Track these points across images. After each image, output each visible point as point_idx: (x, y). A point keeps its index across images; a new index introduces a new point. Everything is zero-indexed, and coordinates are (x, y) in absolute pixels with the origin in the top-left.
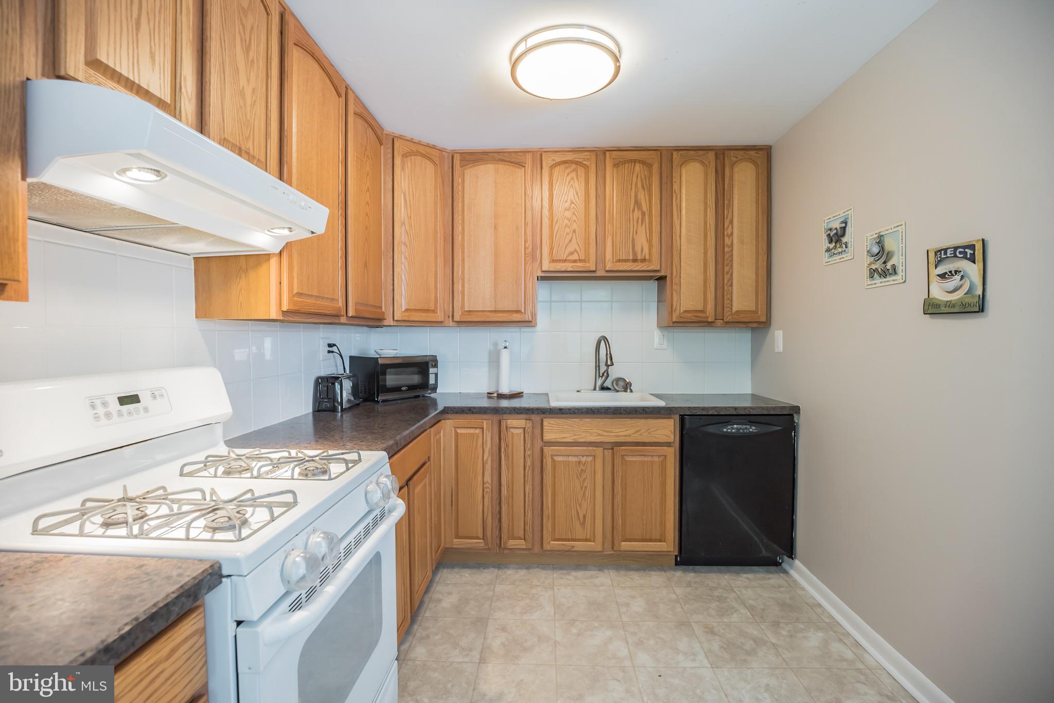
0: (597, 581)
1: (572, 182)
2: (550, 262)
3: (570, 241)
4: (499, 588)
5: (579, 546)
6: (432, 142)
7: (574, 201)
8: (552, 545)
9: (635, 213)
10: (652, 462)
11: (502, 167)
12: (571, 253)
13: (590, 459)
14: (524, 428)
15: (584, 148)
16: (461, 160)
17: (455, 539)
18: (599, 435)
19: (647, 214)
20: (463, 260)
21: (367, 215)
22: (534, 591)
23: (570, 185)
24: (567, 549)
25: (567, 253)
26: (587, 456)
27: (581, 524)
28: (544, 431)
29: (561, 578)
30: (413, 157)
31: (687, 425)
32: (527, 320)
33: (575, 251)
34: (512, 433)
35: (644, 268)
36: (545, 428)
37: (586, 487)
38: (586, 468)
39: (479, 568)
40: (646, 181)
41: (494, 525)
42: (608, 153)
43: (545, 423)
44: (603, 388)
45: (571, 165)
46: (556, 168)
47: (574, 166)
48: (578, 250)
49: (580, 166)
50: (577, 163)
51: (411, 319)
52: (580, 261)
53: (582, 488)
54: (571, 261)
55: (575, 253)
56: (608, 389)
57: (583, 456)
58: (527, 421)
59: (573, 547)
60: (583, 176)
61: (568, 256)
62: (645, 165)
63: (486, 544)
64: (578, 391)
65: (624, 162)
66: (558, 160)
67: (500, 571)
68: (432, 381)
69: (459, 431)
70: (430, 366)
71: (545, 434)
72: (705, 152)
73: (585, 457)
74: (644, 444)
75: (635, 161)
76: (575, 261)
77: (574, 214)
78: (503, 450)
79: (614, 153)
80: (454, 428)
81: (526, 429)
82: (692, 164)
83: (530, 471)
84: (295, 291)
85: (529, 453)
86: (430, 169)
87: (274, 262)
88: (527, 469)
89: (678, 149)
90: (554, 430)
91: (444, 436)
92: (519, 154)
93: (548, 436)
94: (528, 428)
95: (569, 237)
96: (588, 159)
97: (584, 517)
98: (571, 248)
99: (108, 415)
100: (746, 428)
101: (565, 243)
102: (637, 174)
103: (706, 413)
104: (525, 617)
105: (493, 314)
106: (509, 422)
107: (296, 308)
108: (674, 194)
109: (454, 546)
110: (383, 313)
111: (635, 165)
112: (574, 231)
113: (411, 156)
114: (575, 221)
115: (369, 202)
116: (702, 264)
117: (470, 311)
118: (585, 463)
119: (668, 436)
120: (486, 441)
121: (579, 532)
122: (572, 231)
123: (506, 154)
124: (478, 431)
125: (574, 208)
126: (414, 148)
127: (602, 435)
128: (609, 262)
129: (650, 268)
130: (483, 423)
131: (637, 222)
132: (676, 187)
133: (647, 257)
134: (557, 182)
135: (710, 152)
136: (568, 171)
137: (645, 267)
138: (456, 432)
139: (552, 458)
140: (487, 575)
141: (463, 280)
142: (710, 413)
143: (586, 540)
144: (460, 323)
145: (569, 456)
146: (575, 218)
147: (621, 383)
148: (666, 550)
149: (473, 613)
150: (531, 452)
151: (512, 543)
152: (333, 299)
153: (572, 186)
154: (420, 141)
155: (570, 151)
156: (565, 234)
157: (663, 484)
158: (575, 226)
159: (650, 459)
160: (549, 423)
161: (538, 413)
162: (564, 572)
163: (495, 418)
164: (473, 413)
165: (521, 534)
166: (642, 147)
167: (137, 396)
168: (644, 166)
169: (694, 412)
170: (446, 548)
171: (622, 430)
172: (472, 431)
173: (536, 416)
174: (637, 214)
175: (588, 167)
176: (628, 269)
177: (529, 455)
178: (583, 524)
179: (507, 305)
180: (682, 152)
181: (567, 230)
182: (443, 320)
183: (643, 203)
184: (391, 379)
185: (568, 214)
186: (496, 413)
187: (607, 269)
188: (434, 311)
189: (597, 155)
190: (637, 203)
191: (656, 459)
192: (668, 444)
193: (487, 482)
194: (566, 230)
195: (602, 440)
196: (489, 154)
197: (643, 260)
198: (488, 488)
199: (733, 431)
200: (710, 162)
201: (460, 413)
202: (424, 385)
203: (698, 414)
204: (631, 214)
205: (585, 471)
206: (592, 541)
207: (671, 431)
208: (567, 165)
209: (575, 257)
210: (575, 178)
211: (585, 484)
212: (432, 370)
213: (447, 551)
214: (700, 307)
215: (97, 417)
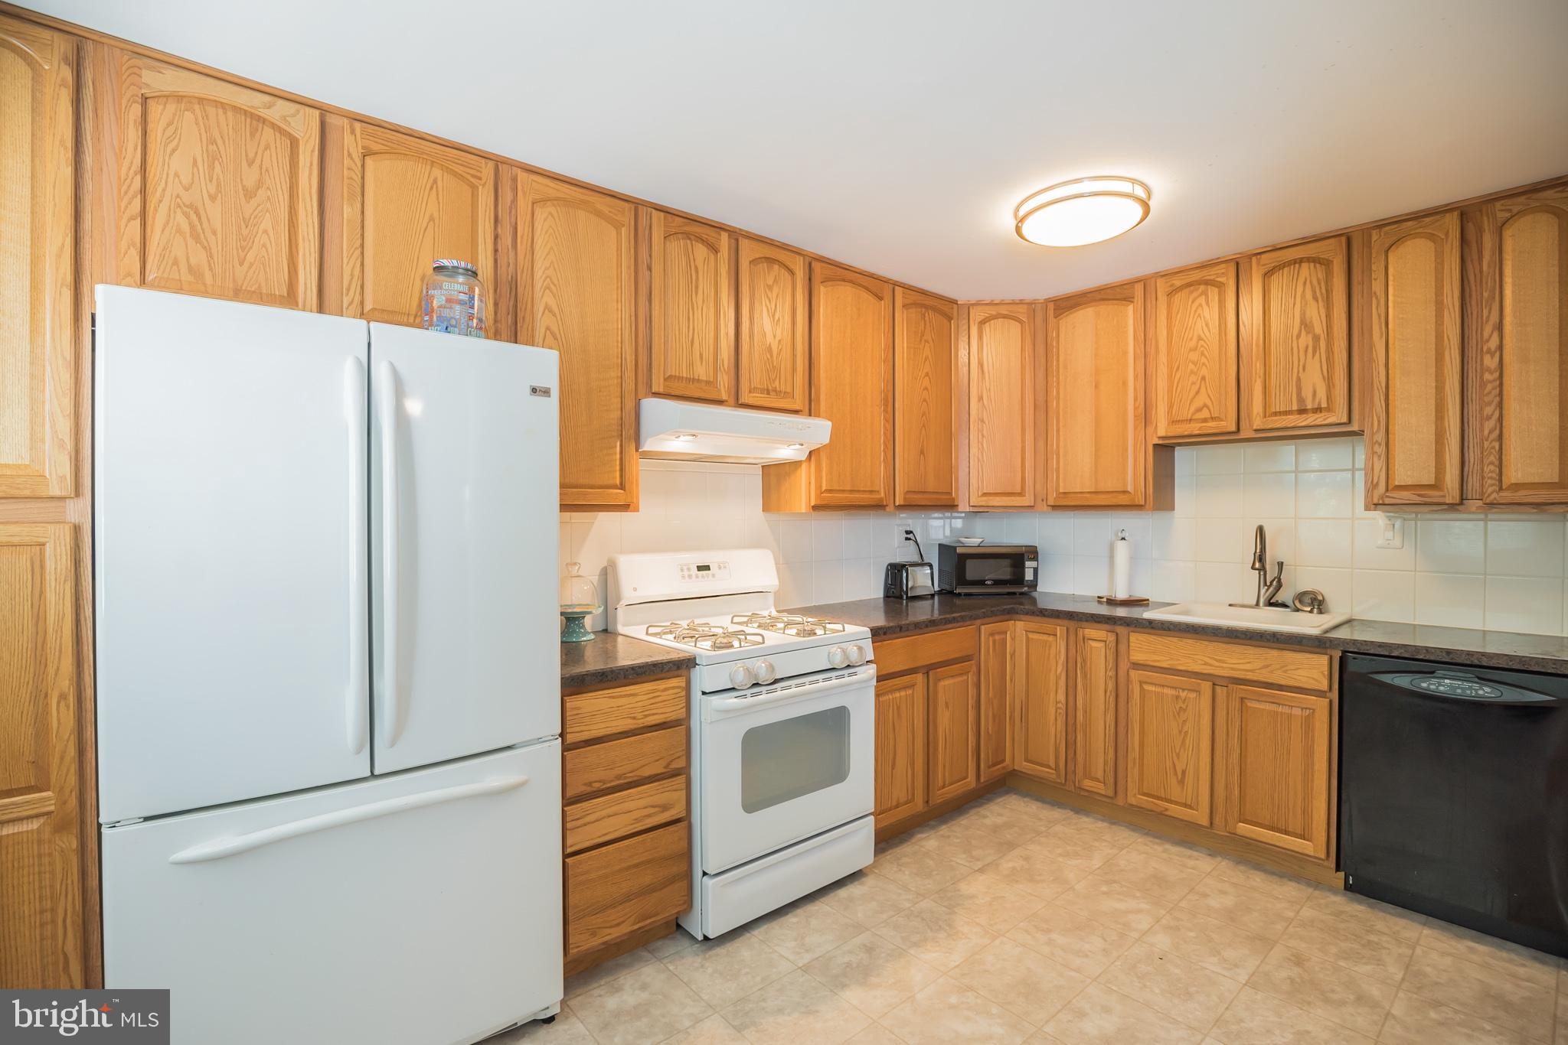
0: (1191, 863)
1: (1200, 311)
2: (1168, 425)
3: (1198, 392)
4: (1058, 828)
5: (1175, 810)
6: (1018, 296)
7: (1203, 336)
8: (1135, 798)
9: (1300, 340)
10: (1290, 716)
11: (1104, 309)
12: (1199, 410)
13: (1193, 695)
14: (1105, 641)
15: (1218, 258)
16: (1054, 309)
17: (1025, 761)
18: (1206, 664)
19: (1322, 336)
20: (1058, 431)
21: (925, 400)
22: (1096, 844)
23: (1197, 315)
24: (1159, 810)
25: (1192, 409)
26: (1189, 690)
27: (1178, 782)
28: (1131, 648)
29: (1146, 844)
30: (992, 321)
31: (1353, 666)
32: (1137, 503)
33: (1205, 406)
34: (1091, 647)
35: (1318, 422)
36: (1131, 644)
37: (1187, 732)
38: (1187, 706)
39: (1053, 805)
40: (1320, 288)
41: (1069, 757)
42: (1254, 259)
43: (1132, 639)
44: (1270, 603)
45: (1197, 287)
46: (1176, 296)
47: (1202, 287)
48: (1209, 403)
49: (1212, 285)
50: (1207, 283)
51: (991, 505)
52: (1213, 419)
53: (1180, 732)
54: (1197, 421)
55: (1205, 408)
56: (1284, 605)
57: (1184, 690)
58: (1109, 634)
59: (1167, 810)
60: (1217, 298)
61: (1193, 414)
62: (1320, 263)
63: (1058, 776)
64: (1230, 605)
65: (1281, 267)
66: (1178, 283)
67: (1074, 816)
68: (1029, 576)
69: (1031, 636)
70: (1026, 557)
71: (1131, 653)
72: (1438, 217)
73: (1186, 691)
74: (1280, 688)
75: (1301, 261)
76: (1205, 420)
77: (1202, 354)
78: (1079, 665)
79: (1263, 256)
80: (1026, 631)
81: (1108, 642)
82: (1409, 242)
83: (1111, 697)
84: (824, 488)
85: (1110, 674)
86: (1015, 328)
87: (804, 466)
88: (1108, 694)
89: (1381, 225)
90: (1141, 648)
91: (1013, 639)
92: (1125, 287)
93: (1137, 656)
94: (1110, 642)
95: (1195, 388)
96: (1223, 273)
97: (1184, 772)
98: (1198, 403)
99: (690, 576)
100: (1470, 688)
101: (1190, 398)
102: (1303, 279)
103: (1387, 654)
104: (1060, 859)
105: (1093, 495)
106: (1087, 631)
107: (823, 503)
108: (1374, 299)
109: (1024, 770)
110: (954, 499)
111: (1300, 266)
112: (1204, 378)
113: (990, 320)
114: (1204, 364)
115: (929, 388)
116: (1433, 407)
117: (1065, 493)
118: (1185, 700)
119: (1316, 680)
120: (1060, 651)
121: (1176, 793)
122: (1200, 378)
123: (1108, 291)
124: (1051, 638)
125: (1202, 346)
126: (993, 311)
127: (1211, 665)
128: (1258, 418)
129: (1332, 420)
130: (1056, 629)
131: (1306, 351)
132: (1377, 286)
133: (1324, 405)
134: (1178, 313)
135: (1447, 215)
136: (1195, 294)
137: (1319, 420)
138: (1027, 635)
139: (1141, 685)
140: (1056, 813)
141: (1058, 455)
142: (1395, 654)
143: (1185, 805)
144: (1055, 507)
145: (1163, 686)
146: (1204, 360)
147: (1307, 599)
148: (1312, 854)
149: (1008, 836)
150: (1114, 673)
151: (1088, 784)
152: (871, 492)
153: (1199, 315)
154: (1003, 300)
155: (1197, 268)
156: (1189, 384)
157: (1309, 753)
158: (1204, 371)
159: (1286, 710)
160: (1137, 640)
161: (1121, 625)
162: (1158, 841)
163: (1072, 624)
164: (1044, 616)
165: (1100, 775)
166: (1314, 236)
167: (709, 566)
168: (1318, 265)
169: (1363, 649)
170: (1014, 770)
171: (1241, 661)
172: (1045, 637)
173: (1120, 627)
174: (1306, 340)
175: (1224, 284)
176: (1289, 426)
177: (1110, 677)
178: (1181, 782)
179: (1110, 485)
180: (1387, 228)
181: (1193, 378)
182: (1032, 505)
183: (1314, 319)
184: (973, 571)
185: (1194, 356)
186: (1070, 619)
187: (1255, 428)
188: (1021, 494)
189: (1237, 264)
190: (1306, 325)
191: (1297, 712)
192: (1320, 694)
193: (1060, 702)
194: (1190, 378)
195: (1211, 672)
196: (1088, 295)
197: (1318, 410)
198: (1060, 708)
199: (1441, 688)
200: (1448, 232)
201: (1031, 615)
202: (1018, 579)
203: (1372, 652)
204: (1295, 342)
205: (1185, 710)
206: (1194, 809)
207: (1322, 673)
208: (1192, 288)
209: (1205, 414)
210: (1204, 303)
211: (1185, 729)
212: (1028, 564)
213: (1014, 774)
214: (1428, 478)
215: (683, 577)
